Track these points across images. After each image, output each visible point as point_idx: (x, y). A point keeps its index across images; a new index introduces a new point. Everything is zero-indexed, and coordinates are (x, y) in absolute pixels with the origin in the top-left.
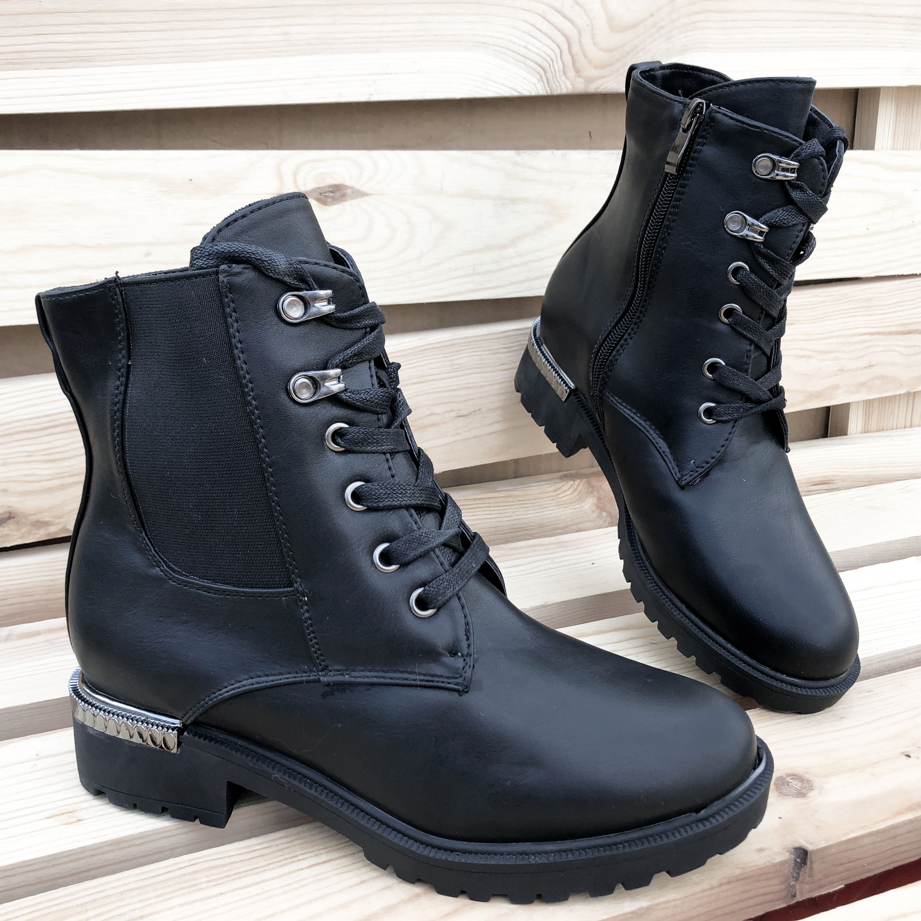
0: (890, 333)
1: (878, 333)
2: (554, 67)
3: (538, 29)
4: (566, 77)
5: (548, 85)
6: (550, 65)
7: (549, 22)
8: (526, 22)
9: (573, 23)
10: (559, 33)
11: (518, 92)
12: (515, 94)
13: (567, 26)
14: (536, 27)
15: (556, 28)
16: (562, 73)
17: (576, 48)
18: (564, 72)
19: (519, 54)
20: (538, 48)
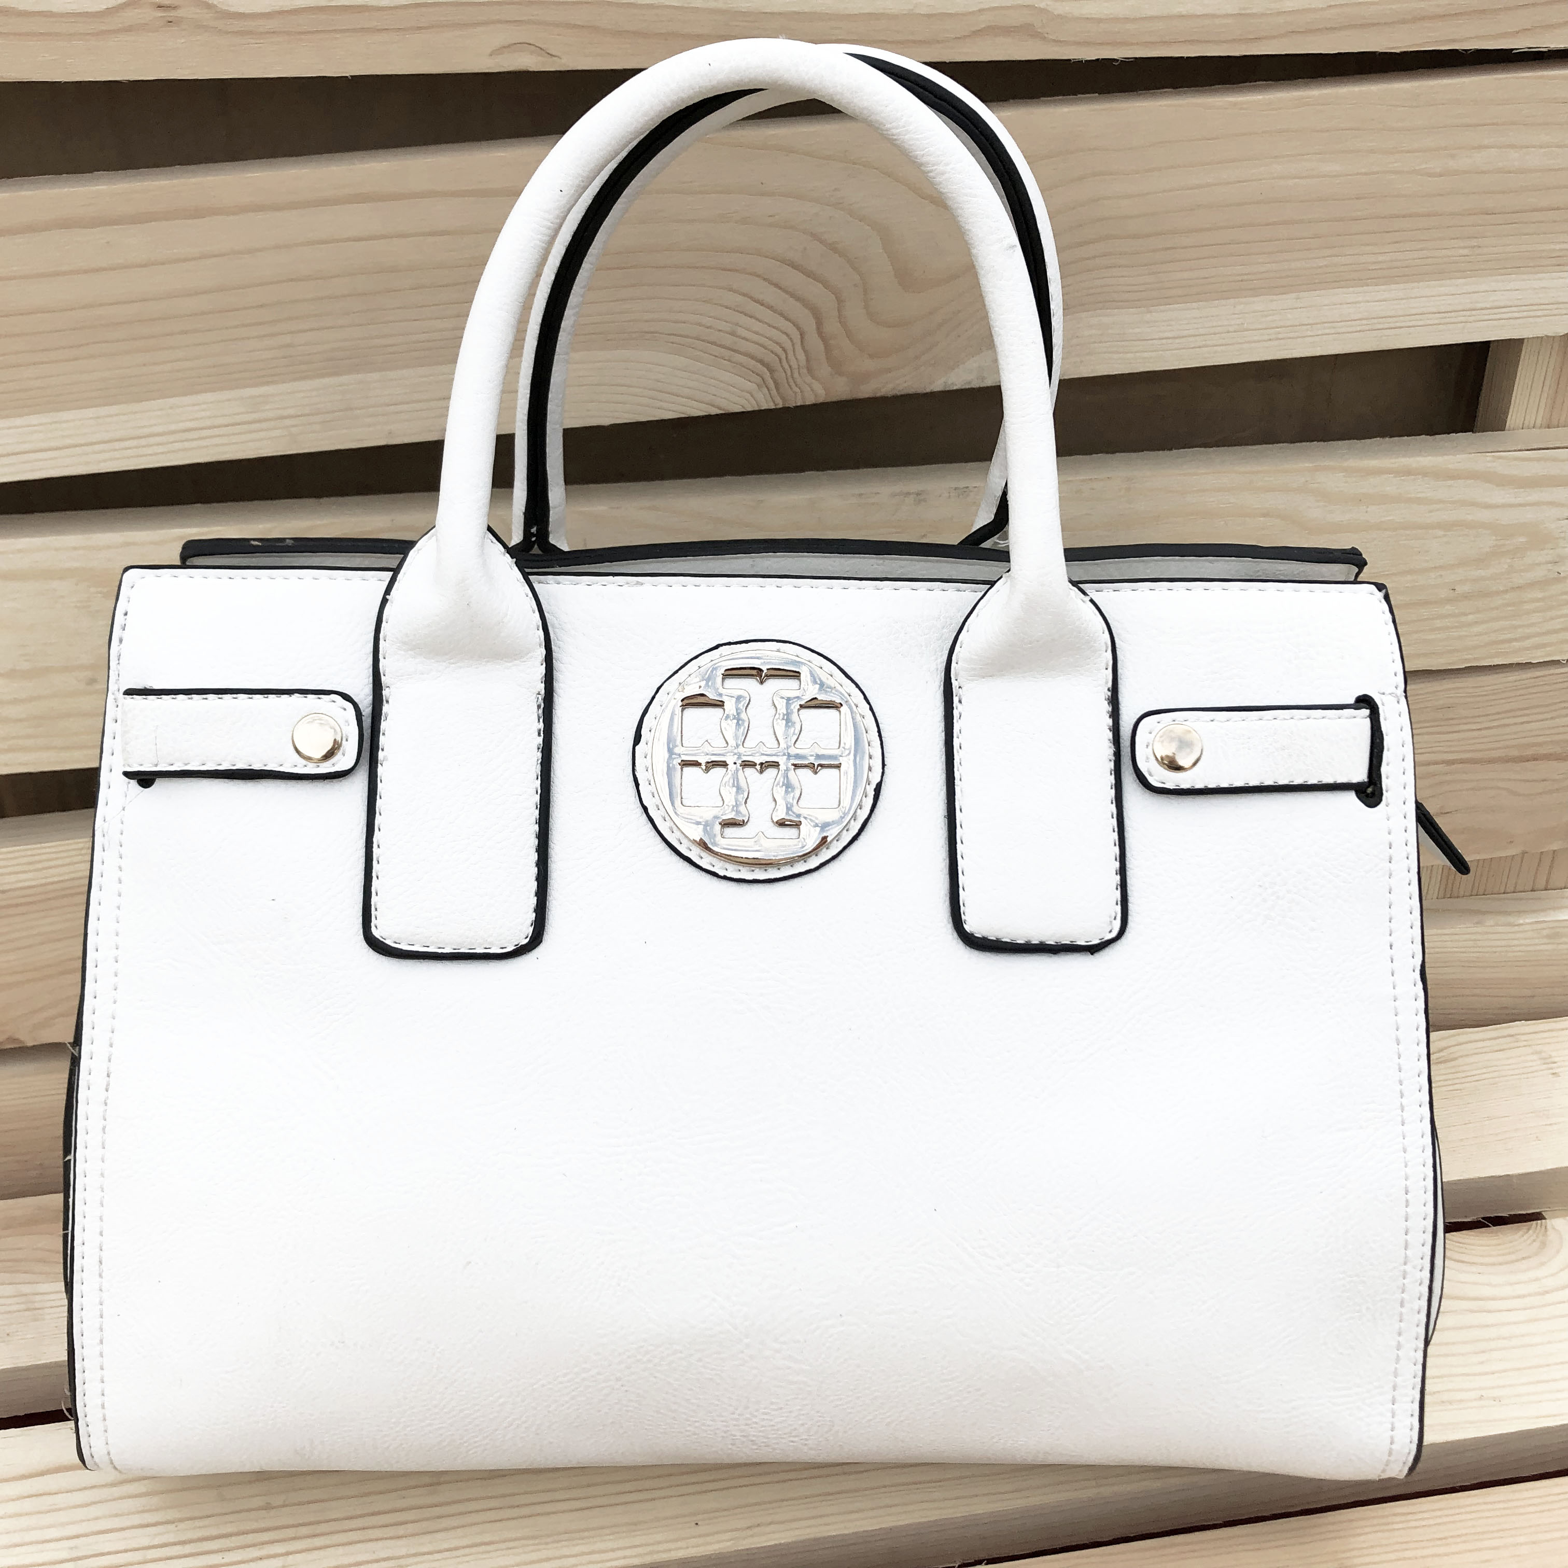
0: (1491, 761)
1: (1462, 761)
2: (787, 362)
3: (757, 301)
4: (813, 377)
5: (778, 393)
6: (780, 360)
7: (777, 285)
8: (731, 290)
9: (826, 285)
10: (798, 304)
11: (720, 408)
12: (714, 411)
13: (814, 291)
14: (751, 298)
15: (792, 295)
16: (805, 371)
17: (832, 326)
18: (809, 370)
19: (720, 346)
20: (757, 333)
